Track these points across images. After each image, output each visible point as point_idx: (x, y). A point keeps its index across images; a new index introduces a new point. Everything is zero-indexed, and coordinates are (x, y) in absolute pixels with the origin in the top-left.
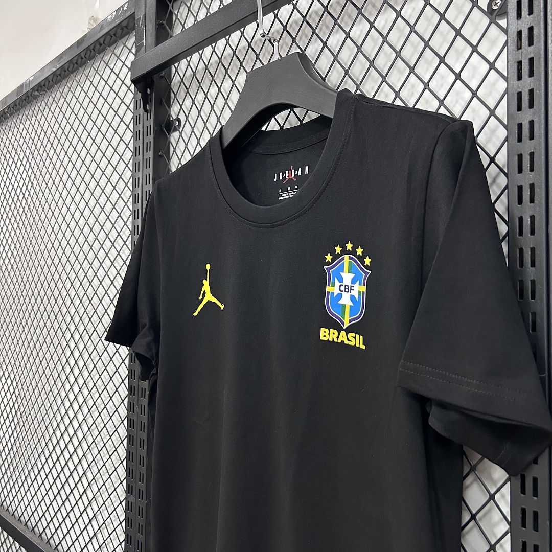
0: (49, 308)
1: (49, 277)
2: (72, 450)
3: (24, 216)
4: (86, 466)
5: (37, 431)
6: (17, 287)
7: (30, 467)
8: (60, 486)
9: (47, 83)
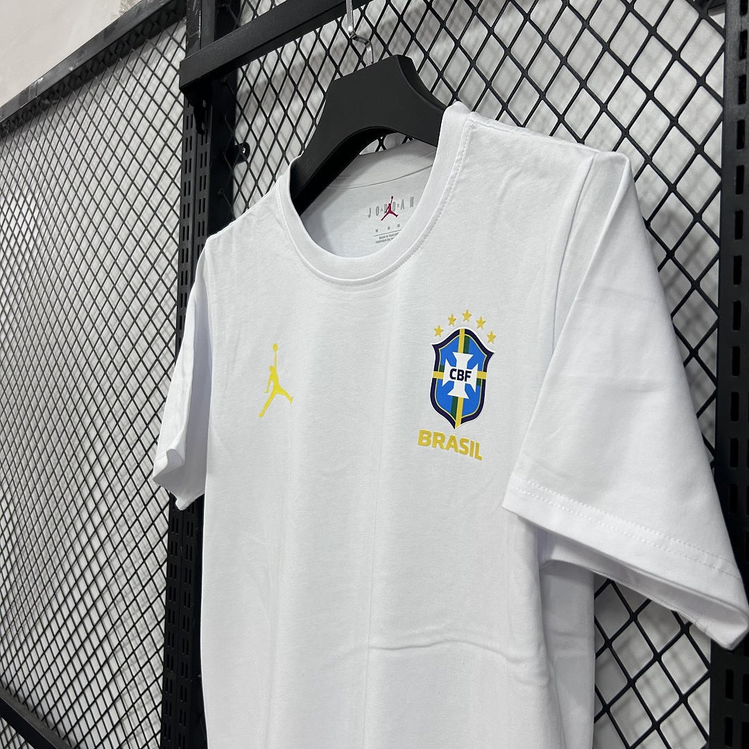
0: (60, 405)
1: (61, 361)
2: (89, 603)
3: (27, 275)
4: (108, 626)
5: (42, 575)
6: (17, 373)
7: (31, 624)
8: (72, 652)
9: (61, 88)
